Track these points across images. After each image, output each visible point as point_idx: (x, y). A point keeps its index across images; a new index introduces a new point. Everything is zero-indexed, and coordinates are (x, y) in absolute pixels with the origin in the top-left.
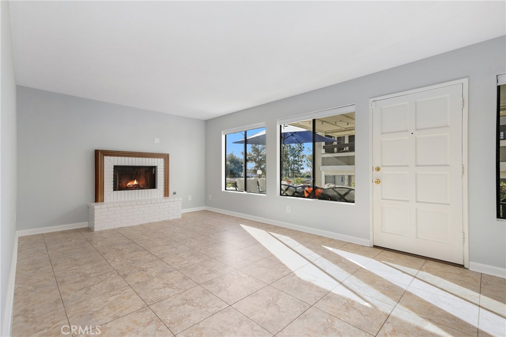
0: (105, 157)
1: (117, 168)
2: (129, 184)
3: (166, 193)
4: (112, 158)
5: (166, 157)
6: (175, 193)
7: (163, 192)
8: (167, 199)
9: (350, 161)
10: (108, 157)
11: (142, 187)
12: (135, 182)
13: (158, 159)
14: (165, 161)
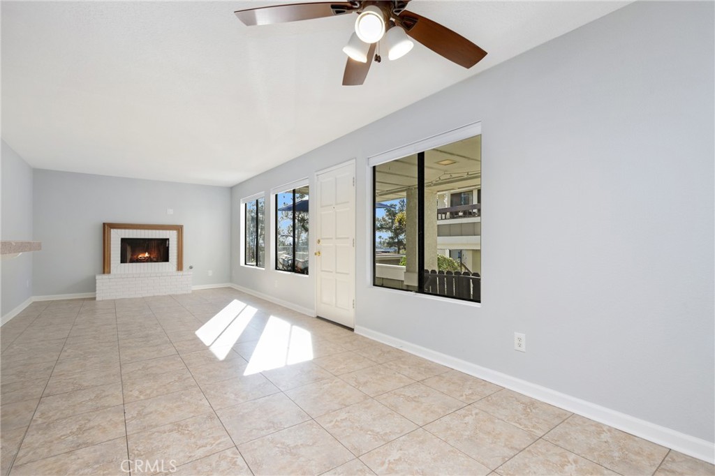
0: (112, 230)
1: (124, 241)
2: (139, 256)
3: (180, 267)
4: (119, 230)
5: (179, 229)
6: (191, 268)
7: (176, 266)
8: (180, 273)
9: (474, 230)
10: (115, 230)
11: (155, 259)
12: (147, 255)
13: (171, 231)
14: (178, 233)
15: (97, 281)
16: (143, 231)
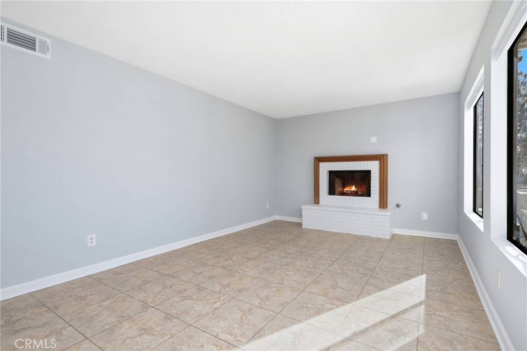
0: (320, 163)
2: (346, 189)
3: (383, 204)
5: (382, 159)
6: (398, 206)
7: (378, 202)
12: (353, 188)
13: (373, 162)
14: (380, 163)
15: (303, 210)
16: (348, 163)
